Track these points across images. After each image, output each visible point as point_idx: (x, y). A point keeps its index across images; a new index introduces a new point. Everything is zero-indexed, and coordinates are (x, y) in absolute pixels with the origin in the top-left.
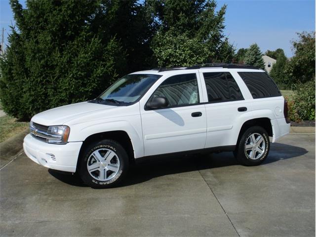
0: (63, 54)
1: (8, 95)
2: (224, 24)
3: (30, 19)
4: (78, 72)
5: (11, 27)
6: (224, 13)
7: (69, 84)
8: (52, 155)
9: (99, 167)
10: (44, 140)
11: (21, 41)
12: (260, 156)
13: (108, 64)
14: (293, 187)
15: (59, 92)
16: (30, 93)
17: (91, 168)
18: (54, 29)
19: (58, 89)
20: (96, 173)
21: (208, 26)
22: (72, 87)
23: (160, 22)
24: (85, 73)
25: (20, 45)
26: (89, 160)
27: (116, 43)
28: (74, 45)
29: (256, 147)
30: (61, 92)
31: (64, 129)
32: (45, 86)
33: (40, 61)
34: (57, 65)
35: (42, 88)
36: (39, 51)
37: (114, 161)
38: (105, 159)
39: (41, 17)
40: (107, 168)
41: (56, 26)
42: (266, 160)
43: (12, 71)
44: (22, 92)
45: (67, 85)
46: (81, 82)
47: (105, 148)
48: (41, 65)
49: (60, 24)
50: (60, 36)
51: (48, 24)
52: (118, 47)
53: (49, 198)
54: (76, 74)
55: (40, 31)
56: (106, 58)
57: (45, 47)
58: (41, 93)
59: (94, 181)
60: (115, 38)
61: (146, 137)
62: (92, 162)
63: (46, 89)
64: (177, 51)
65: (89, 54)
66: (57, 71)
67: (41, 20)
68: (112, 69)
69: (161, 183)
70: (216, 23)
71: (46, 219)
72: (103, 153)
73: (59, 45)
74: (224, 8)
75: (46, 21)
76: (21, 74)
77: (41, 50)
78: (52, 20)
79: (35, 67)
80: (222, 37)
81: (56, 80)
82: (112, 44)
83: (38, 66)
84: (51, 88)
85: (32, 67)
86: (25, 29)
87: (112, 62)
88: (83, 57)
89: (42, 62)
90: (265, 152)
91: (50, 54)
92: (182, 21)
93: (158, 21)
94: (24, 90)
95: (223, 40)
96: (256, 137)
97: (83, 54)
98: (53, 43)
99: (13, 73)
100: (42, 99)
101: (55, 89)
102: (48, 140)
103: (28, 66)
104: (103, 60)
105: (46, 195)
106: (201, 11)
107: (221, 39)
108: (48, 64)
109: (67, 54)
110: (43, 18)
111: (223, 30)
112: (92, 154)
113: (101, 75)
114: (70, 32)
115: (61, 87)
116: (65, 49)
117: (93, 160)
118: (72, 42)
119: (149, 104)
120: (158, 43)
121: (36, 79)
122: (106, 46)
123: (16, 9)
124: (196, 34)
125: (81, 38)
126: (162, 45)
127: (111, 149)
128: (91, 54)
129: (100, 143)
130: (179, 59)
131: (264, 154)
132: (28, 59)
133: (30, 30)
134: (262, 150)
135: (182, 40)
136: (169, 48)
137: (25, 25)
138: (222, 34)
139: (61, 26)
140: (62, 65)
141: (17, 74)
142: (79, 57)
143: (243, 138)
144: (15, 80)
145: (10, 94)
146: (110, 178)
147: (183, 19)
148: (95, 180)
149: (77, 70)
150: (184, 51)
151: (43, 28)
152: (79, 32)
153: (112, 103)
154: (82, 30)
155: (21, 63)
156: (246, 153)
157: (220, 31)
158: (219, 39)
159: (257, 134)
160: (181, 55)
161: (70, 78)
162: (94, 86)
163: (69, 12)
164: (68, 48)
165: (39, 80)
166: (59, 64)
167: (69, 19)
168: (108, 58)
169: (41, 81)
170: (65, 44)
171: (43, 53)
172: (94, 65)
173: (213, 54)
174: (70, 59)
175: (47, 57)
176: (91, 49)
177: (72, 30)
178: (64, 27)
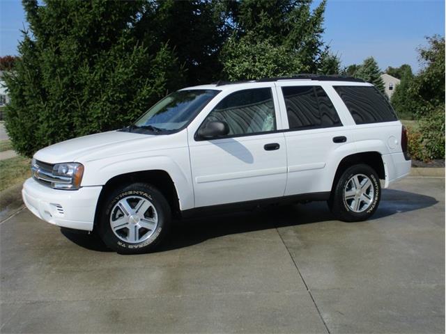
0: (94, 69)
1: (19, 127)
2: (322, 27)
3: (48, 19)
4: (115, 93)
5: (22, 31)
6: (323, 11)
7: (102, 110)
8: (59, 206)
9: (127, 223)
10: (48, 184)
11: (36, 50)
12: (366, 207)
13: (158, 82)
14: (412, 252)
15: (90, 122)
16: (48, 122)
17: (115, 225)
18: (82, 33)
19: (88, 117)
20: (124, 232)
21: (301, 29)
22: (106, 114)
23: (234, 25)
24: (126, 94)
25: (36, 57)
26: (112, 212)
27: (169, 52)
28: (109, 55)
29: (359, 193)
30: (92, 122)
31: (75, 167)
32: (69, 114)
33: (62, 79)
34: (86, 84)
35: (66, 115)
36: (61, 64)
37: (149, 214)
38: (137, 212)
39: (64, 17)
40: (139, 225)
41: (84, 29)
42: (376, 213)
43: (24, 93)
44: (38, 122)
45: (99, 111)
46: (119, 107)
47: (135, 195)
48: (64, 84)
49: (90, 26)
50: (90, 43)
51: (73, 27)
52: (172, 59)
53: (54, 269)
54: (112, 96)
55: (62, 36)
56: (155, 73)
57: (69, 59)
58: (64, 123)
59: (120, 243)
60: (167, 45)
61: (196, 179)
62: (117, 216)
63: (70, 117)
64: (257, 64)
65: (131, 68)
66: (86, 93)
67: (63, 21)
68: (162, 89)
69: (220, 246)
70: (311, 25)
71: (42, 299)
72: (133, 203)
73: (89, 56)
74: (323, 4)
75: (70, 22)
76: (36, 97)
77: (64, 63)
78: (77, 21)
79: (55, 87)
80: (321, 44)
81: (85, 105)
82: (163, 53)
83: (59, 86)
84: (78, 117)
85: (51, 86)
86: (42, 34)
87: (163, 79)
88: (122, 72)
89: (66, 79)
90: (374, 202)
91: (76, 68)
92: (263, 23)
93: (232, 24)
94: (40, 120)
95: (322, 48)
96: (360, 179)
97: (122, 68)
98: (80, 54)
99: (25, 96)
100: (66, 131)
101: (84, 117)
102: (54, 184)
103: (46, 85)
104: (151, 77)
105: (50, 263)
106: (291, 9)
107: (319, 48)
108: (74, 82)
109: (100, 68)
110: (66, 18)
111: (321, 34)
112: (118, 205)
113: (147, 97)
114: (103, 38)
115: (91, 114)
116: (98, 62)
117: (119, 213)
118: (107, 51)
119: (201, 132)
120: (230, 54)
121: (57, 104)
122: (154, 58)
123: (29, 5)
124: (284, 40)
125: (120, 46)
126: (235, 57)
127: (145, 197)
128: (134, 68)
129: (128, 188)
131: (372, 204)
132: (46, 75)
133: (48, 35)
134: (370, 199)
135: (263, 50)
136: (245, 61)
137: (42, 28)
138: (320, 40)
139: (91, 29)
140: (92, 83)
141: (31, 97)
142: (116, 72)
143: (341, 182)
144: (28, 105)
145: (22, 124)
146: (144, 239)
147: (265, 20)
148: (121, 241)
149: (113, 90)
150: (265, 64)
151: (66, 33)
152: (117, 37)
153: (148, 131)
154: (120, 35)
155: (37, 82)
156: (345, 203)
157: (317, 36)
158: (316, 48)
159: (363, 175)
160: (261, 69)
161: (104, 102)
162: (138, 113)
163: (101, 9)
164: (102, 60)
165: (61, 105)
166: (88, 83)
167: (102, 20)
168: (158, 73)
169: (64, 107)
170: (97, 55)
171: (67, 68)
172: (138, 83)
173: (307, 68)
174: (104, 75)
175: (72, 73)
176: (133, 61)
177: (107, 34)
178: (95, 31)
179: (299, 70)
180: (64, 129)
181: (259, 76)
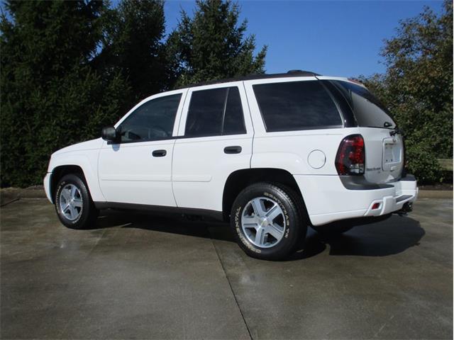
0: (47, 95)
2: (264, 69)
4: (68, 119)
6: (264, 56)
7: (52, 134)
13: (111, 109)
15: (40, 146)
18: (34, 60)
19: (39, 141)
22: (56, 138)
23: (188, 69)
24: (78, 120)
27: (122, 81)
28: (62, 82)
30: (43, 146)
32: (21, 139)
33: (12, 103)
34: (36, 109)
35: (17, 140)
36: (12, 89)
39: (17, 44)
41: (37, 55)
45: (49, 135)
48: (15, 108)
49: (43, 53)
50: (43, 70)
51: (26, 54)
52: (126, 87)
54: (64, 121)
56: (108, 100)
57: (21, 85)
58: (14, 147)
60: (119, 75)
63: (22, 142)
65: (83, 94)
66: (37, 117)
67: (17, 47)
73: (42, 83)
74: (264, 50)
75: (23, 49)
77: (15, 88)
78: (30, 48)
81: (36, 130)
82: (116, 82)
83: (9, 111)
84: (30, 141)
87: (116, 106)
88: (74, 98)
89: (17, 104)
91: (28, 94)
92: (213, 63)
93: (185, 67)
98: (32, 79)
100: (16, 156)
101: (35, 142)
104: (104, 104)
108: (25, 107)
109: (53, 94)
113: (100, 122)
114: (57, 65)
116: (51, 88)
118: (59, 79)
121: (9, 129)
122: (107, 86)
125: (73, 74)
128: (86, 94)
139: (44, 56)
140: (43, 108)
142: (67, 98)
147: (214, 61)
149: (65, 116)
151: (20, 61)
152: (70, 65)
154: (74, 63)
161: (54, 126)
163: (54, 36)
164: (55, 86)
165: (12, 130)
166: (39, 108)
167: (55, 48)
168: (111, 100)
169: (15, 131)
170: (50, 82)
171: (18, 93)
172: (91, 110)
174: (57, 101)
175: (23, 98)
176: (86, 88)
177: (61, 62)
178: (49, 59)
180: (13, 153)
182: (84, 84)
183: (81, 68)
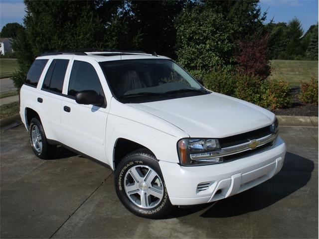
13: (111, 45)
18: (53, 11)
27: (120, 22)
50: (61, 17)
56: (108, 38)
65: (89, 35)
87: (115, 43)
114: (71, 13)
118: (71, 23)
124: (231, 9)
126: (186, 22)
128: (91, 35)
130: (202, 36)
135: (208, 16)
136: (194, 26)
138: (257, 8)
139: (61, 7)
152: (80, 12)
154: (83, 10)
157: (255, 5)
160: (204, 31)
164: (68, 30)
168: (111, 38)
171: (42, 37)
172: (95, 46)
173: (240, 29)
175: (46, 41)
177: (74, 10)
178: (65, 8)
179: (233, 31)
181: (202, 37)
182: (89, 27)
183: (87, 14)
